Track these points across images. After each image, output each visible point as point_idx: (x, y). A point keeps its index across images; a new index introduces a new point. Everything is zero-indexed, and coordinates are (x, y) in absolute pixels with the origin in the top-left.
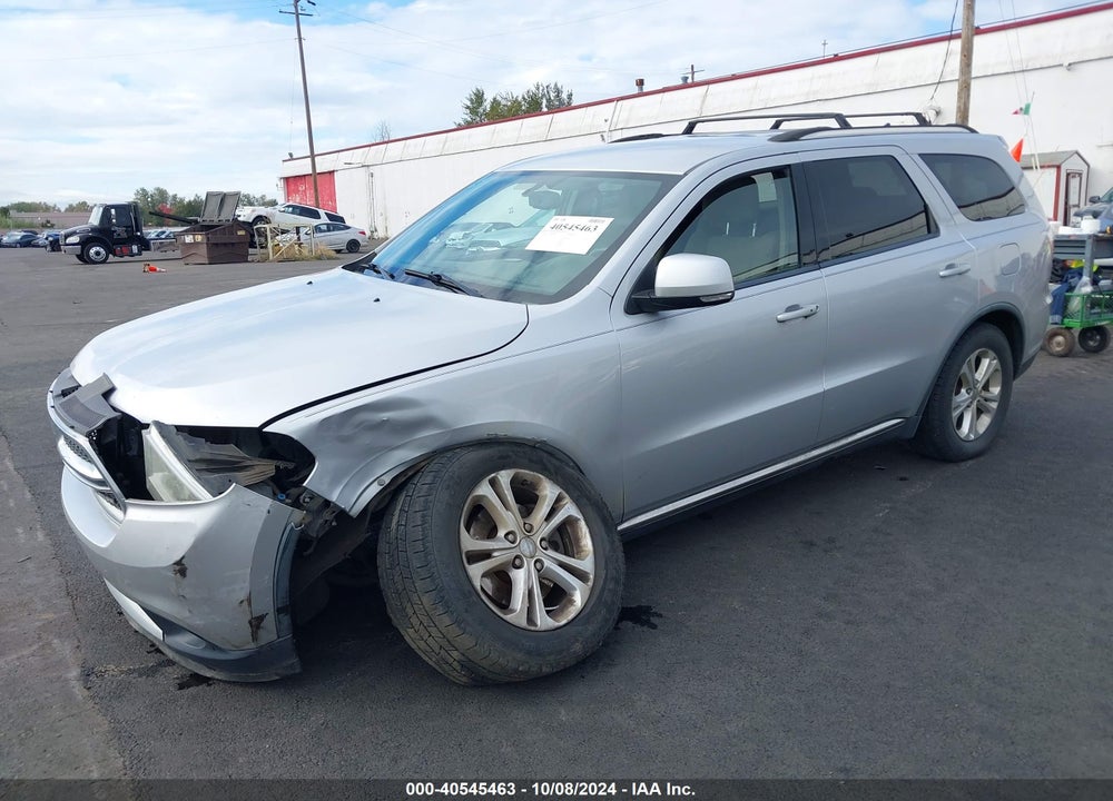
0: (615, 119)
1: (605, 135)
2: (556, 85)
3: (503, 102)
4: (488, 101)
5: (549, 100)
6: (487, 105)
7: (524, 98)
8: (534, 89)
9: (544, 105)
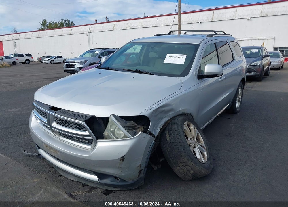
0: (90, 30)
1: (88, 34)
2: (68, 20)
3: (53, 24)
4: (48, 23)
5: (66, 24)
6: (48, 24)
7: (59, 23)
8: (61, 21)
9: (65, 25)
